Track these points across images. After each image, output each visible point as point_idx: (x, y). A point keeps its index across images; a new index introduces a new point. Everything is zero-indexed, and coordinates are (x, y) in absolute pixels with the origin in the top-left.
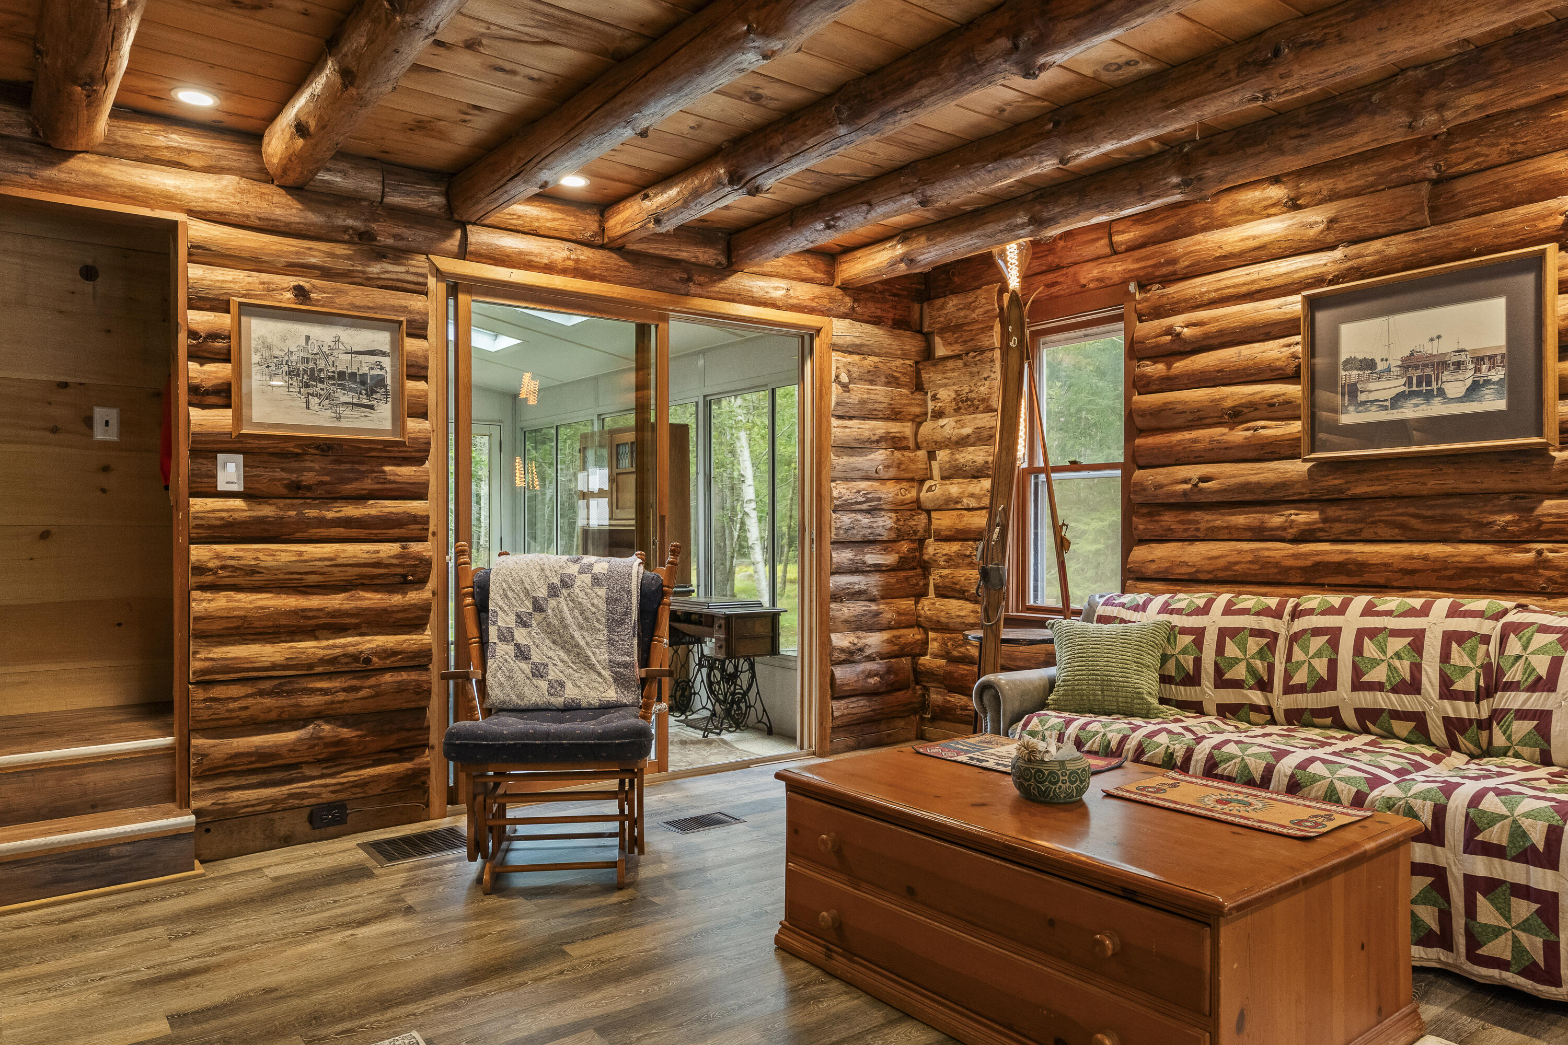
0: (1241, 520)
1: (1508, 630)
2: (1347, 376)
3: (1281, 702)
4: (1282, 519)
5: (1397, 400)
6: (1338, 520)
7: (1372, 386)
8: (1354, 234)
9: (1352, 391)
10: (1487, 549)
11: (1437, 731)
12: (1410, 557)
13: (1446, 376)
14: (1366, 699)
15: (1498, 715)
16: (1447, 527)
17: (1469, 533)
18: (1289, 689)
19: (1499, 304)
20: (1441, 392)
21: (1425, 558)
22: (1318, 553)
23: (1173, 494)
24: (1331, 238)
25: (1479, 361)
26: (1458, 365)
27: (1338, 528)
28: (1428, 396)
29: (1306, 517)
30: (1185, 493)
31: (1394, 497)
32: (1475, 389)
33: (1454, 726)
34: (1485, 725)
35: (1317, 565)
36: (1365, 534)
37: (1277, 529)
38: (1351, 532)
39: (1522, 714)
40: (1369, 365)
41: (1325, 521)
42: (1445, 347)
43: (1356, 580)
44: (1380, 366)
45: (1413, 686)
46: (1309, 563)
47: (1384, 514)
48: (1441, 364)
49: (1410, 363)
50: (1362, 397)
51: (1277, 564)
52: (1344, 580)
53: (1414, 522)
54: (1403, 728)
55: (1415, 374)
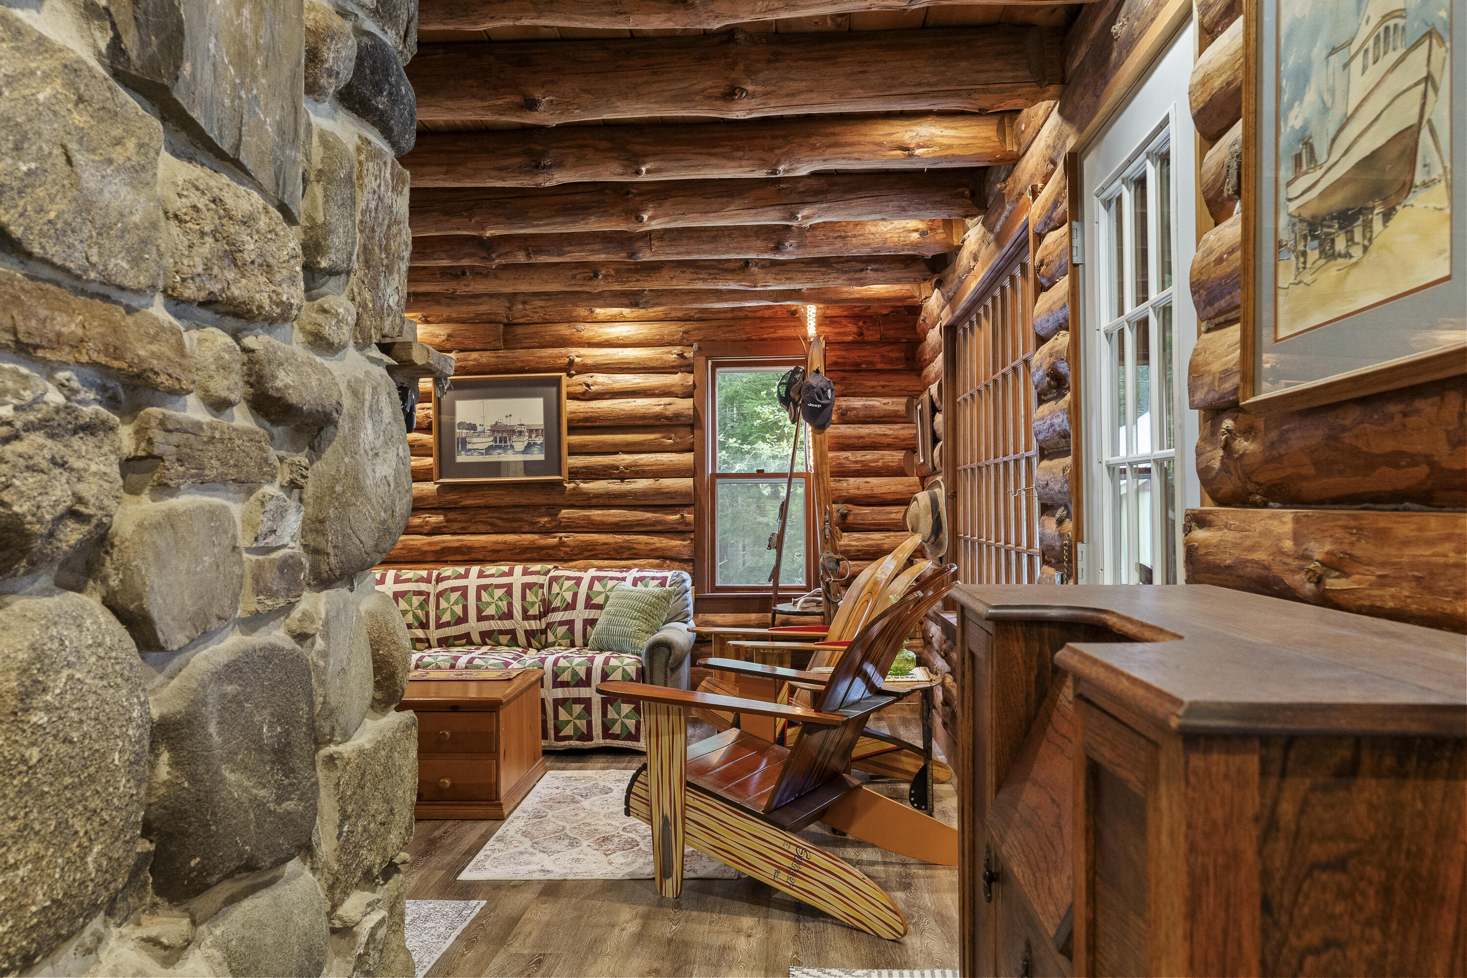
1: (553, 579)
2: (460, 433)
3: (434, 634)
4: (420, 520)
5: (489, 450)
6: (455, 521)
7: (475, 440)
8: (462, 346)
9: (464, 442)
10: (536, 537)
11: (522, 638)
12: (497, 543)
13: (514, 438)
14: (486, 626)
15: (549, 625)
16: (516, 525)
17: (527, 528)
18: (439, 626)
19: (540, 402)
20: (512, 446)
21: (505, 543)
22: (444, 542)
24: (448, 346)
25: (531, 431)
26: (521, 433)
27: (455, 526)
28: (505, 449)
29: (435, 519)
31: (486, 507)
32: (529, 447)
33: (530, 634)
34: (544, 632)
35: (443, 549)
36: (471, 530)
37: (417, 526)
38: (463, 528)
39: (561, 623)
40: (472, 427)
41: (447, 521)
42: (514, 422)
43: (466, 558)
44: (479, 429)
45: (509, 615)
46: (438, 548)
47: (481, 517)
48: (512, 431)
49: (496, 429)
50: (469, 446)
51: (418, 550)
52: (460, 558)
53: (499, 522)
54: (504, 639)
55: (498, 435)
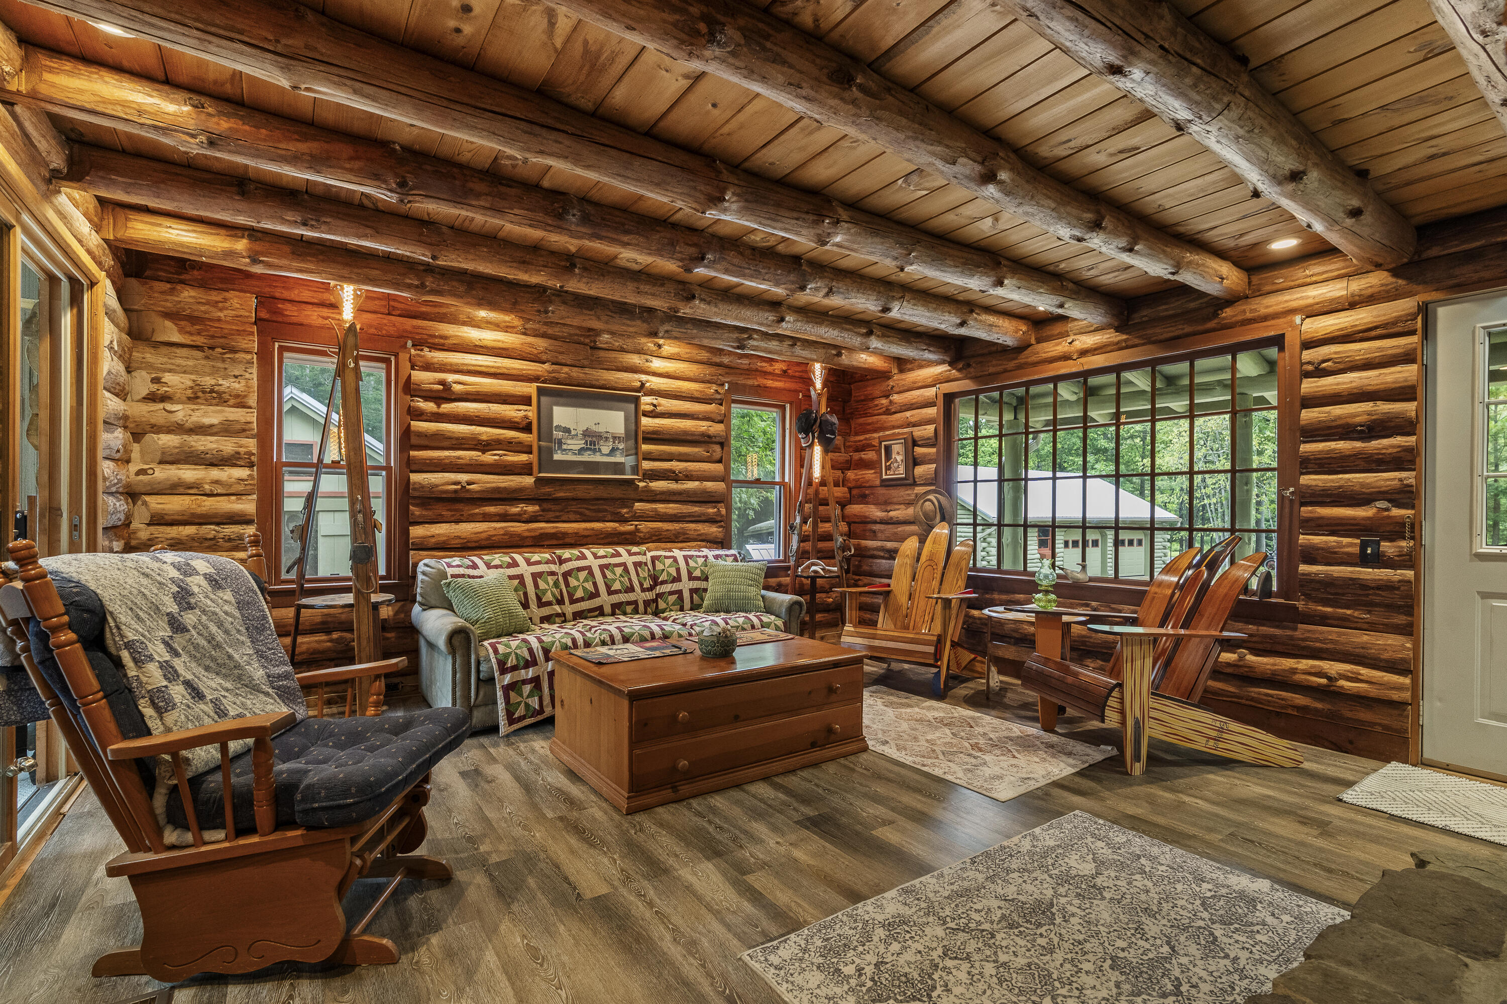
0: (491, 509)
1: (654, 559)
2: (558, 434)
4: (518, 509)
5: (581, 451)
6: (549, 510)
7: (569, 442)
8: (555, 360)
9: (560, 443)
10: (616, 525)
11: (641, 607)
12: (586, 529)
13: (602, 442)
14: (616, 599)
15: (659, 595)
16: (601, 515)
17: (609, 517)
19: (621, 415)
20: (600, 450)
21: (593, 529)
22: (542, 528)
23: (447, 492)
24: (544, 357)
25: (614, 438)
26: (607, 438)
27: (551, 515)
28: (595, 451)
29: (531, 509)
30: (456, 491)
31: (574, 499)
32: (613, 451)
33: (647, 603)
34: (655, 601)
35: (541, 534)
36: (563, 518)
37: (515, 515)
38: (557, 517)
39: (671, 593)
40: (567, 430)
41: (543, 510)
42: (601, 429)
43: (561, 542)
44: (573, 433)
45: (631, 589)
46: (537, 534)
47: (573, 508)
48: (599, 436)
49: (587, 433)
50: (564, 447)
51: (519, 535)
52: (555, 542)
53: (587, 512)
54: (629, 609)
55: (589, 439)
